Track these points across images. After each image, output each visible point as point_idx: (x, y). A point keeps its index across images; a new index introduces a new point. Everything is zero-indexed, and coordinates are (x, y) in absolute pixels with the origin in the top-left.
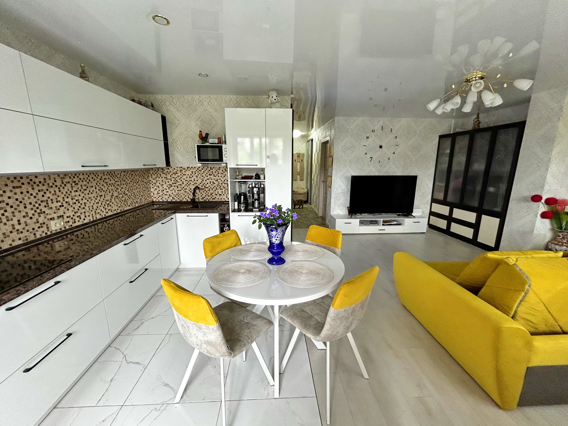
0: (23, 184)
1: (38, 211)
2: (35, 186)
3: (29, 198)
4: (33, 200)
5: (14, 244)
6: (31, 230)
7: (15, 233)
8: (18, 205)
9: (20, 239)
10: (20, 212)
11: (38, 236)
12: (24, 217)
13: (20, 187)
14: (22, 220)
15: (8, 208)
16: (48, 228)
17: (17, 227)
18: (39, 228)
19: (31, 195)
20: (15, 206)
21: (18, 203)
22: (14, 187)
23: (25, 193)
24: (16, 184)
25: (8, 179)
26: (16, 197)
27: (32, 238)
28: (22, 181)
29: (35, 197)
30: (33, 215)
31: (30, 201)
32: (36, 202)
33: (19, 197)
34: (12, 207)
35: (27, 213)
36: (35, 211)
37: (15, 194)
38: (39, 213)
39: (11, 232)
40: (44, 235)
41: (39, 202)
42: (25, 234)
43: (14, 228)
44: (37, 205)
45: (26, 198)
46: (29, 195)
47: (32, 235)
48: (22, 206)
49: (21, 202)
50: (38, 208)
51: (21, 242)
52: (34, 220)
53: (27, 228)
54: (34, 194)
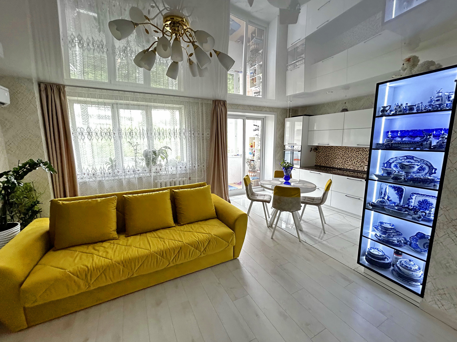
0: (360, 150)
1: (362, 161)
2: (364, 152)
3: (360, 156)
4: (361, 156)
5: (351, 169)
6: (357, 167)
7: (352, 166)
8: (356, 157)
9: (353, 168)
10: (356, 159)
11: (359, 170)
12: (357, 161)
13: (359, 151)
14: (356, 163)
15: (353, 157)
16: (363, 168)
17: (353, 164)
18: (360, 167)
19: (362, 155)
20: (355, 157)
21: (356, 156)
22: (356, 151)
23: (359, 153)
24: (358, 150)
25: (356, 148)
26: (356, 154)
27: (356, 169)
28: (360, 149)
29: (363, 156)
30: (360, 162)
31: (360, 157)
32: (362, 158)
33: (357, 155)
34: (354, 157)
35: (358, 160)
36: (361, 161)
37: (356, 153)
38: (362, 162)
39: (351, 165)
40: (361, 170)
41: (363, 158)
42: (355, 167)
43: (352, 164)
44: (362, 159)
45: (359, 155)
46: (361, 154)
47: (357, 168)
48: (357, 158)
49: (357, 156)
50: (362, 160)
51: (353, 169)
52: (360, 164)
53: (356, 165)
54: (363, 155)
